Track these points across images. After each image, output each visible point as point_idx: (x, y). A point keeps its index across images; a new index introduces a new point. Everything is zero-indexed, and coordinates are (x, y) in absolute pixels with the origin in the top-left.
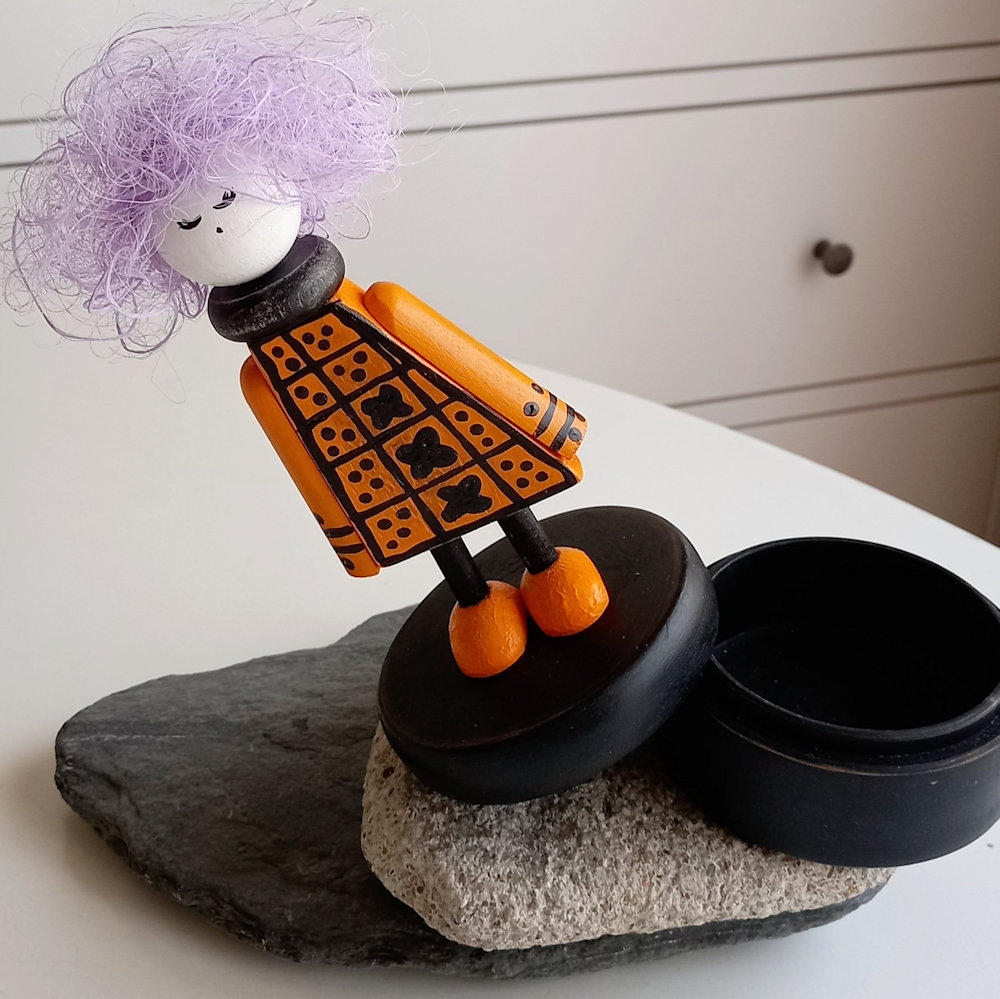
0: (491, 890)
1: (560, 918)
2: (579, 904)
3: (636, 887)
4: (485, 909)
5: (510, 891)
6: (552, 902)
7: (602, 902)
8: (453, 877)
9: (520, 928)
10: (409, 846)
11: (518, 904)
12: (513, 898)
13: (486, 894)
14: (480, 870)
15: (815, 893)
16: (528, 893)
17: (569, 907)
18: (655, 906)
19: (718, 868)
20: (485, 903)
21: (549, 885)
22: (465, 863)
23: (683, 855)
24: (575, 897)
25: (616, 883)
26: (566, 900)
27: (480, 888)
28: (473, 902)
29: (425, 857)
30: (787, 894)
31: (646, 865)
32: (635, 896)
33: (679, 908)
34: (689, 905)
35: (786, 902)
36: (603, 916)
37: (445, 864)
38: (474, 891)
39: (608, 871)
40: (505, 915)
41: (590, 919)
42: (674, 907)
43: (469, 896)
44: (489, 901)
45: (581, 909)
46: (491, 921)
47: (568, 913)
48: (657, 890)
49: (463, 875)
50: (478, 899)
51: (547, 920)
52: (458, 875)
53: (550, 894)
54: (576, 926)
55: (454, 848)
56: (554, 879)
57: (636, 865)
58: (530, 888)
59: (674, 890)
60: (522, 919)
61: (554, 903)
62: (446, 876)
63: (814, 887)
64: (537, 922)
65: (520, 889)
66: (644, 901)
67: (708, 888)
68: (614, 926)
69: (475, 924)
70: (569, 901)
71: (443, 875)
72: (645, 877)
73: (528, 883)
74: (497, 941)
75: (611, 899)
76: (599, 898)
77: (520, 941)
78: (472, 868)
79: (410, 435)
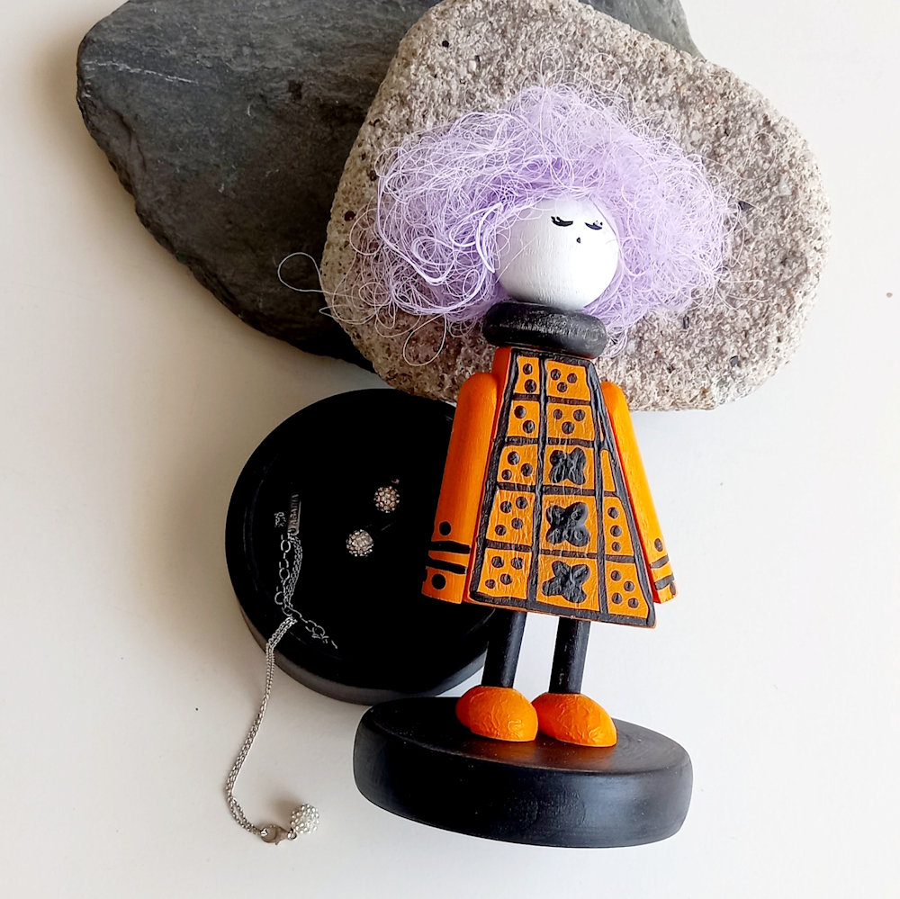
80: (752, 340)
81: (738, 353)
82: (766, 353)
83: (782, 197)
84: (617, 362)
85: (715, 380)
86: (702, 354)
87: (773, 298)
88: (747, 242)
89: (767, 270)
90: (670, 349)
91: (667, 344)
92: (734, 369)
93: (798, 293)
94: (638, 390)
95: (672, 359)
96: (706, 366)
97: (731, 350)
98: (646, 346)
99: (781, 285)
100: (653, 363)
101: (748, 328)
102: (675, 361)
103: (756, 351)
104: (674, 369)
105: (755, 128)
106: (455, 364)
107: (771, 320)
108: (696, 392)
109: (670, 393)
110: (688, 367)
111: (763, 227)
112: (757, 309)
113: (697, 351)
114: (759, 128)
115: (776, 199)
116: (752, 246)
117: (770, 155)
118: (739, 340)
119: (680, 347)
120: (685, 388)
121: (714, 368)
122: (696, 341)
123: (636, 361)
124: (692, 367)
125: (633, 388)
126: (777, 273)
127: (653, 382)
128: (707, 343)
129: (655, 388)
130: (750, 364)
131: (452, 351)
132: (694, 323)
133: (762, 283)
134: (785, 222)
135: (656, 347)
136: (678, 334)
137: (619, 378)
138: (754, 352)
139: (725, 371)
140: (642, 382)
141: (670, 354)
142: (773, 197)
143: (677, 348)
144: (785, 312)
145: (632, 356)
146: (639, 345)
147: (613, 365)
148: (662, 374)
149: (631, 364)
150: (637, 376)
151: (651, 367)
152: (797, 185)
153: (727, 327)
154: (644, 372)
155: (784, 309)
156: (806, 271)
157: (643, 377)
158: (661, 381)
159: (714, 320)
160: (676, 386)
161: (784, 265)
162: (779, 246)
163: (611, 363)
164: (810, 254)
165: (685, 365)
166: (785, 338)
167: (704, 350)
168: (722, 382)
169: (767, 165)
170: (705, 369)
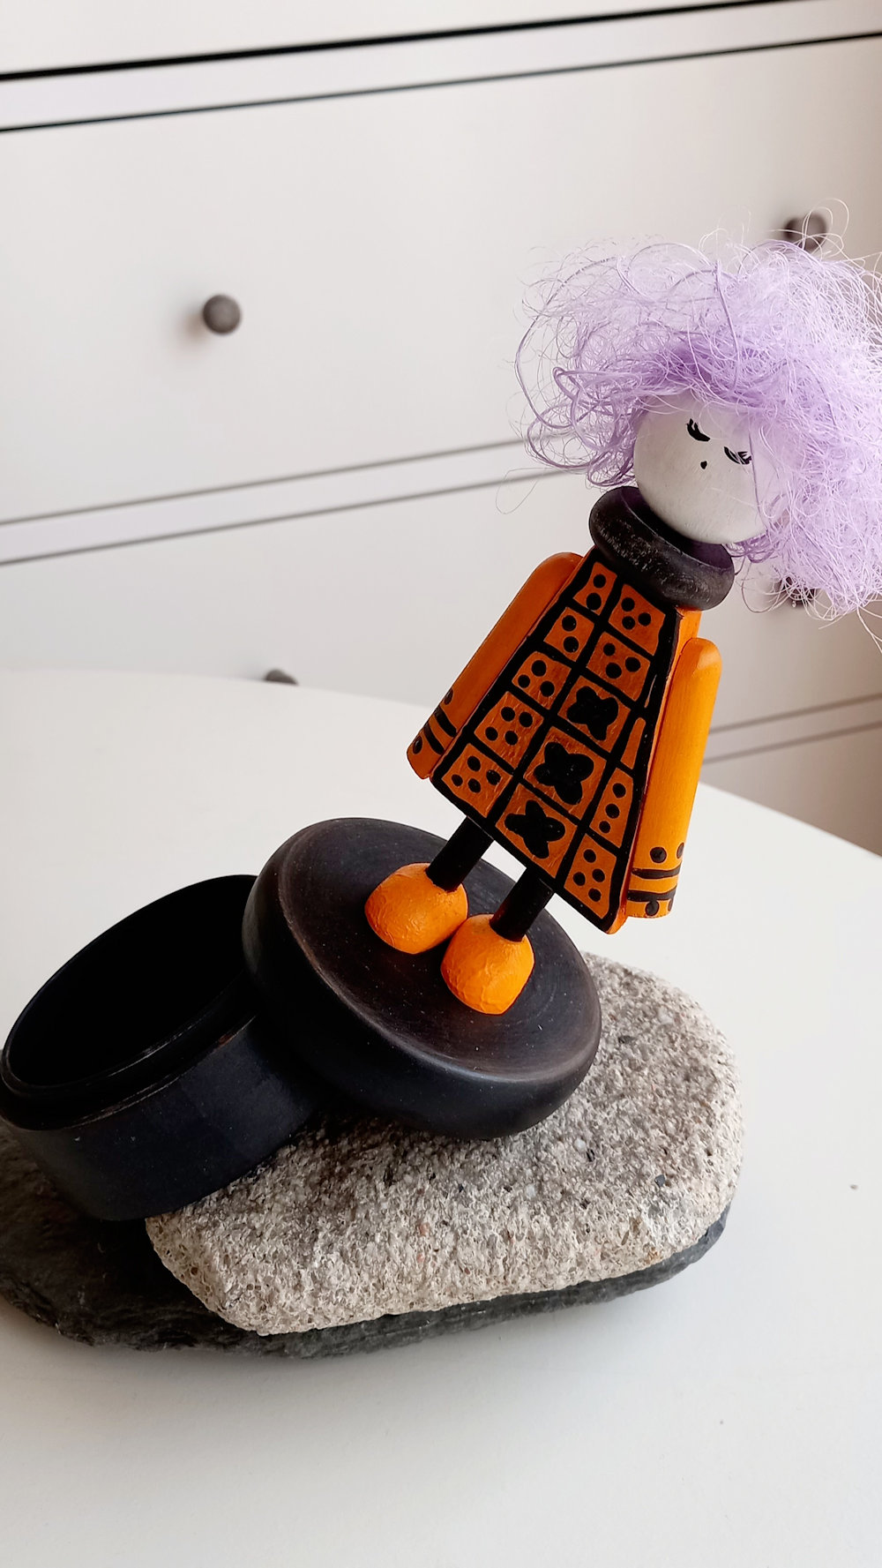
8: (218, 1259)
10: (179, 1226)
14: (245, 1251)
22: (230, 1243)
29: (192, 1237)
35: (580, 1272)
37: (211, 1245)
49: (227, 1256)
52: (223, 1256)
55: (222, 1227)
62: (210, 1258)
71: (208, 1257)
78: (237, 1249)
79: (576, 748)
80: (674, 1155)
81: (663, 1172)
82: (696, 1166)
83: (665, 1026)
84: (516, 1210)
85: (645, 1208)
86: (618, 1182)
87: (686, 1112)
88: (639, 1069)
89: (670, 1089)
90: (579, 1184)
91: (574, 1180)
92: (662, 1189)
93: (714, 1102)
94: (551, 1237)
95: (584, 1194)
96: (628, 1191)
97: (653, 1169)
98: (547, 1188)
99: (691, 1099)
100: (561, 1201)
101: (665, 1145)
102: (588, 1195)
103: (684, 1165)
104: (588, 1203)
105: (617, 980)
106: (312, 1253)
107: (691, 1132)
108: (625, 1227)
109: (592, 1234)
110: (605, 1197)
111: (652, 1053)
112: (671, 1126)
113: (612, 1180)
114: (621, 979)
115: (660, 1028)
116: (646, 1072)
117: (640, 996)
118: (660, 1158)
119: (590, 1180)
120: (609, 1223)
121: (638, 1193)
122: (608, 1170)
123: (540, 1204)
124: (610, 1197)
125: (545, 1237)
126: (683, 1089)
127: (566, 1224)
128: (622, 1170)
129: (571, 1231)
130: (681, 1181)
131: (306, 1240)
132: (601, 1153)
133: (668, 1102)
134: (676, 1045)
135: (561, 1186)
136: (583, 1168)
137: (523, 1227)
138: (681, 1167)
139: (653, 1194)
140: (553, 1226)
141: (580, 1189)
142: (655, 1027)
143: (587, 1182)
144: (705, 1122)
145: (534, 1200)
146: (540, 1189)
147: (511, 1214)
148: (575, 1210)
149: (534, 1208)
150: (545, 1220)
151: (560, 1207)
152: (677, 1013)
153: (641, 1149)
154: (552, 1214)
155: (703, 1119)
156: (716, 1080)
157: (553, 1221)
158: (576, 1220)
159: (624, 1145)
160: (597, 1222)
161: (688, 1080)
162: (676, 1066)
163: (508, 1212)
164: (715, 1067)
165: (601, 1196)
166: (715, 1150)
167: (620, 1177)
168: (654, 1210)
169: (639, 1005)
170: (627, 1195)
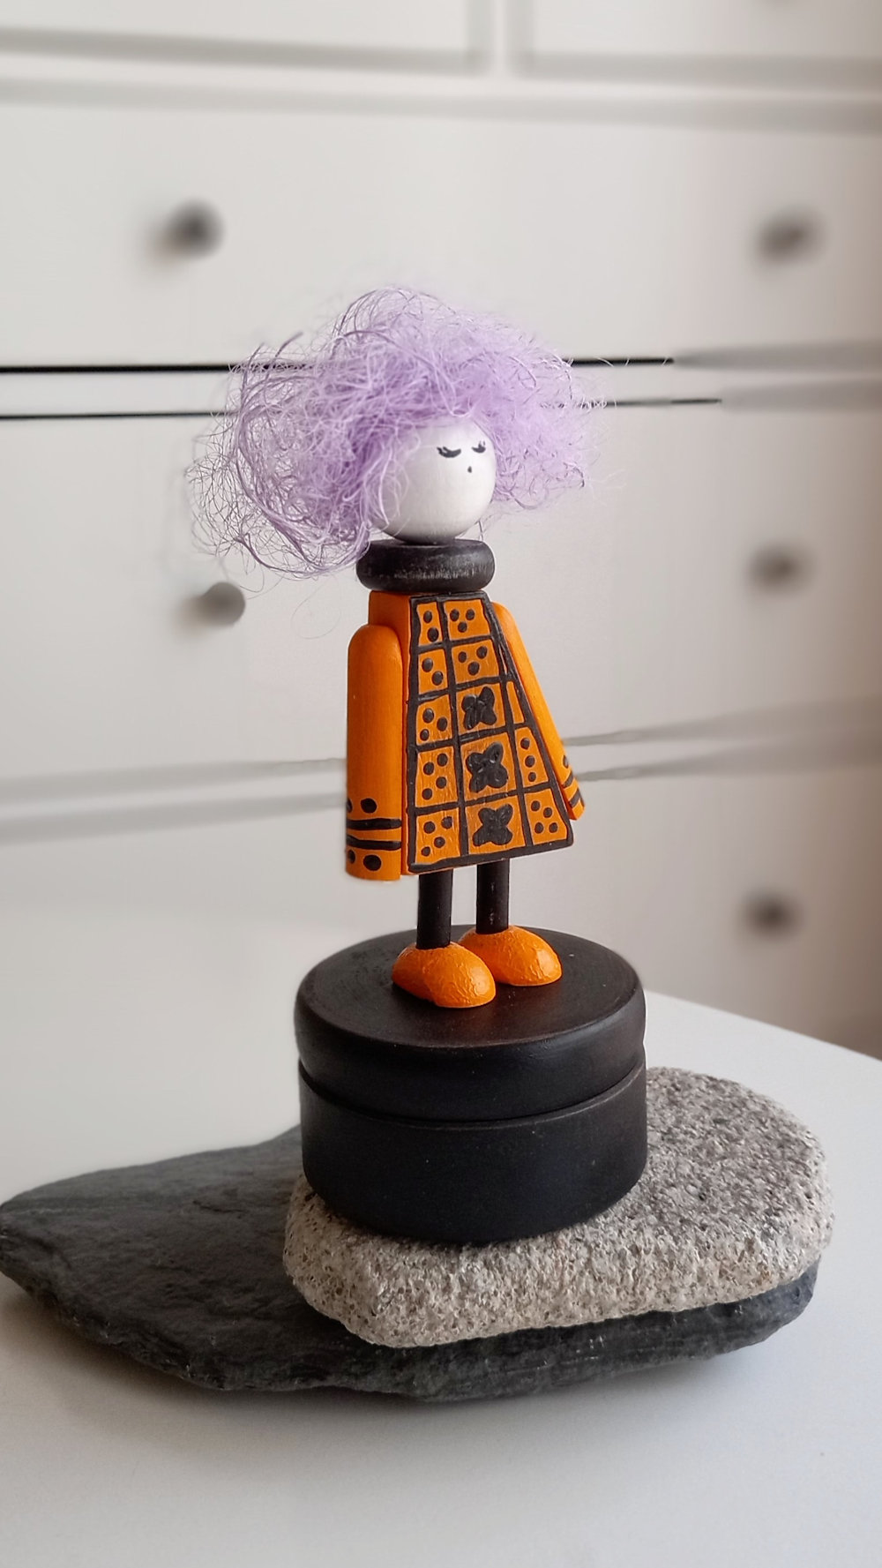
0: (407, 1277)
1: (474, 1301)
2: (493, 1289)
3: (548, 1272)
4: (402, 1296)
5: (425, 1277)
6: (467, 1286)
7: (516, 1286)
9: (436, 1313)
11: (434, 1289)
12: (428, 1284)
13: (401, 1281)
15: (728, 1279)
16: (442, 1278)
17: (483, 1291)
18: (569, 1291)
19: (629, 1252)
20: (401, 1291)
21: (463, 1270)
23: (594, 1242)
24: (489, 1281)
25: (529, 1267)
26: (480, 1283)
27: (395, 1275)
28: (389, 1289)
30: (699, 1279)
31: (558, 1251)
32: (548, 1280)
33: (592, 1292)
34: (602, 1289)
36: (517, 1301)
38: (390, 1279)
39: (520, 1257)
40: (420, 1302)
41: (505, 1303)
42: (588, 1292)
43: (385, 1284)
44: (405, 1288)
45: (496, 1293)
46: (407, 1308)
47: (482, 1297)
48: (570, 1274)
50: (394, 1286)
51: (462, 1305)
53: (464, 1279)
54: (491, 1311)
56: (468, 1265)
57: (549, 1252)
58: (444, 1273)
59: (587, 1274)
60: (437, 1304)
61: (468, 1287)
63: (726, 1272)
64: (452, 1307)
65: (435, 1274)
66: (557, 1285)
67: (620, 1271)
68: (529, 1314)
69: (392, 1313)
70: (483, 1284)
72: (557, 1262)
73: (443, 1269)
74: (414, 1331)
75: (525, 1282)
76: (513, 1282)
77: (437, 1331)
79: (485, 744)
